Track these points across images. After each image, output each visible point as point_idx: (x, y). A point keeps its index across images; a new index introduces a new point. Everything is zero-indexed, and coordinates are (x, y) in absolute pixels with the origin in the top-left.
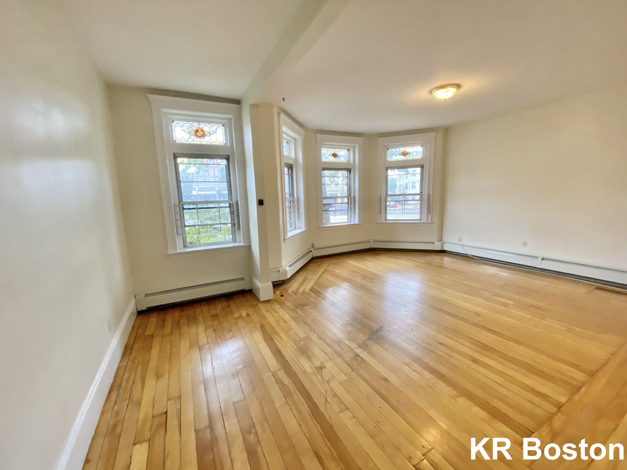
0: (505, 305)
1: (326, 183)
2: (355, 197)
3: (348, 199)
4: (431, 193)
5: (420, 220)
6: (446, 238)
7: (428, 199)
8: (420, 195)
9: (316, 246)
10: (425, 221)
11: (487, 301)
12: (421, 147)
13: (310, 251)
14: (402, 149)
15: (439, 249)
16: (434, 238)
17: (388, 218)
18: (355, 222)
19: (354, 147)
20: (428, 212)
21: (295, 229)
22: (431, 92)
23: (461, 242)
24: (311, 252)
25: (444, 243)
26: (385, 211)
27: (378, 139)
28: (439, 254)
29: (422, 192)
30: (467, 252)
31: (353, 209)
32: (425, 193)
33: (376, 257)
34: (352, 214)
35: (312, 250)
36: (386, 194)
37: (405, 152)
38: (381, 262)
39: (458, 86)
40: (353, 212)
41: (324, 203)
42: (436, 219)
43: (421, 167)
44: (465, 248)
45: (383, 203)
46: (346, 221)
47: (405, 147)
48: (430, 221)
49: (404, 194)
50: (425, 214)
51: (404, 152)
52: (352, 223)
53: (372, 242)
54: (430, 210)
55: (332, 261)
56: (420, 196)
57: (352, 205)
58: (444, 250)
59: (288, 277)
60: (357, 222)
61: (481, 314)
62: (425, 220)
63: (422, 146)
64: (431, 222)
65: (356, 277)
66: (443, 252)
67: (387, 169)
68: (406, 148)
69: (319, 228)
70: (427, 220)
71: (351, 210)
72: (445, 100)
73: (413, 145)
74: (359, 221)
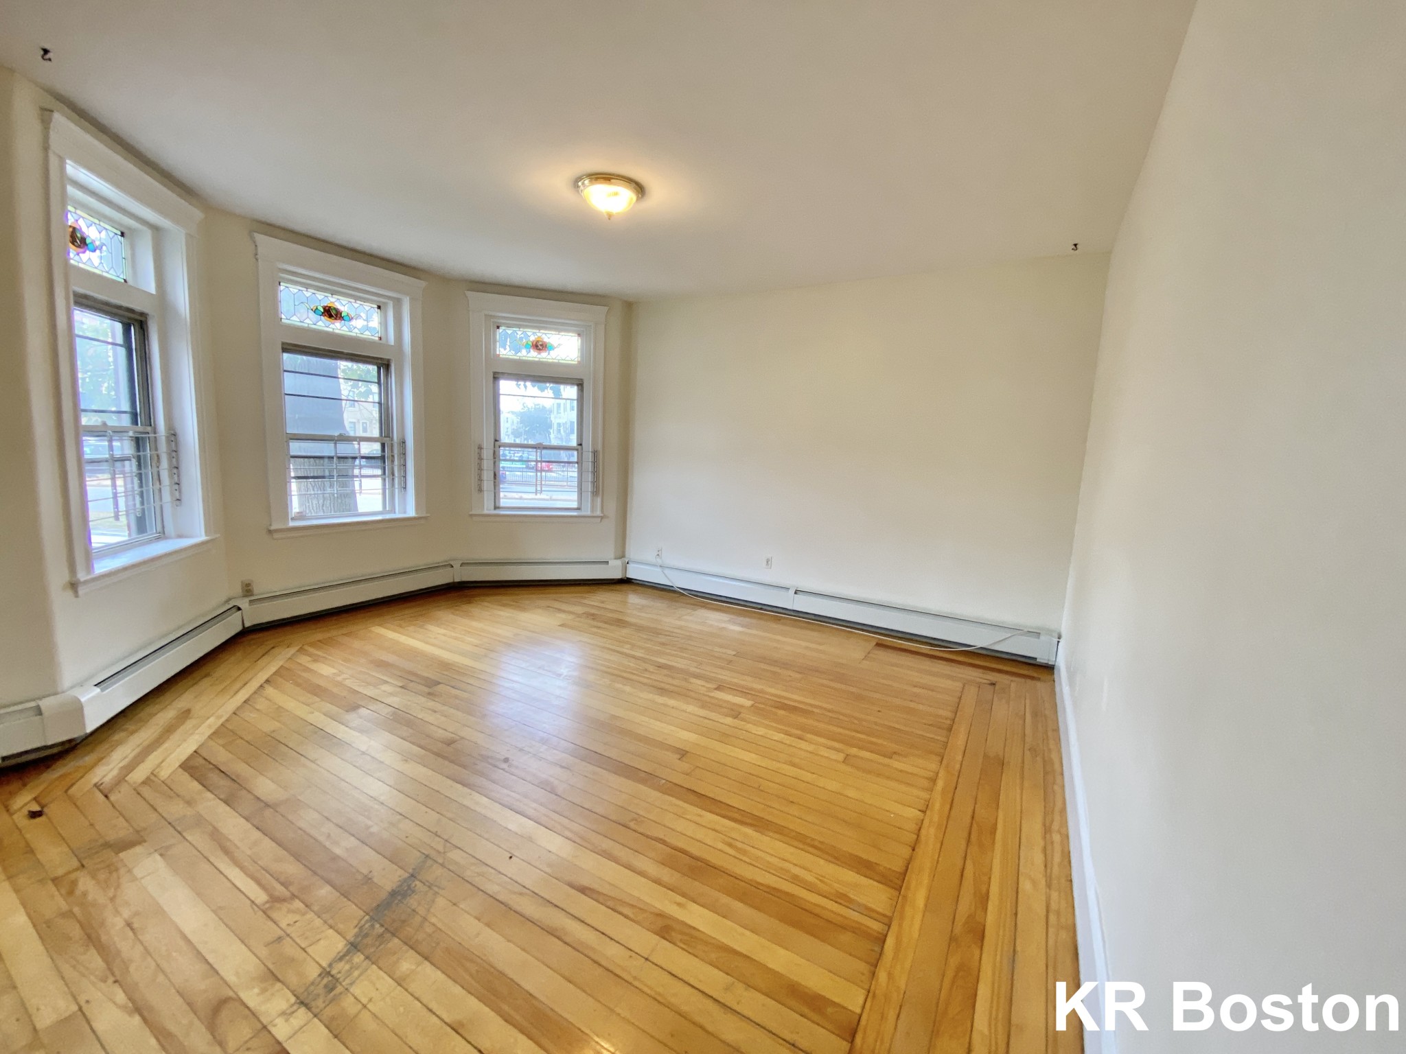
0: (735, 712)
1: (343, 397)
2: (404, 442)
3: (383, 446)
4: (600, 448)
5: (578, 509)
6: (632, 552)
7: (595, 462)
8: (577, 450)
9: (260, 589)
10: (589, 513)
11: (703, 707)
12: (577, 338)
13: (234, 610)
14: (532, 335)
15: (618, 575)
16: (608, 552)
17: (503, 502)
18: (405, 512)
19: (398, 303)
20: (595, 493)
21: (162, 535)
22: (576, 182)
23: (661, 558)
24: (240, 611)
25: (628, 563)
26: (495, 486)
27: (469, 294)
28: (618, 587)
29: (581, 445)
30: (670, 581)
31: (400, 477)
32: (588, 446)
33: (465, 607)
34: (397, 491)
35: (244, 604)
36: (496, 441)
37: (541, 343)
38: (474, 624)
39: (640, 189)
40: (400, 483)
41: (292, 453)
42: (612, 507)
43: (578, 385)
44: (667, 571)
45: (488, 464)
46: (379, 508)
47: (539, 328)
48: (598, 513)
49: (540, 444)
50: (588, 496)
51: (538, 341)
52: (398, 515)
53: (457, 565)
54: (597, 488)
55: (317, 634)
56: (578, 453)
57: (396, 462)
58: (627, 578)
59: (91, 726)
60: (411, 512)
61: (687, 749)
62: (589, 510)
63: (579, 335)
64: (601, 515)
65: (386, 682)
66: (626, 581)
67: (496, 377)
68: (541, 331)
69: (270, 532)
70: (592, 511)
71: (393, 479)
72: (610, 216)
73: (559, 327)
74: (417, 510)
